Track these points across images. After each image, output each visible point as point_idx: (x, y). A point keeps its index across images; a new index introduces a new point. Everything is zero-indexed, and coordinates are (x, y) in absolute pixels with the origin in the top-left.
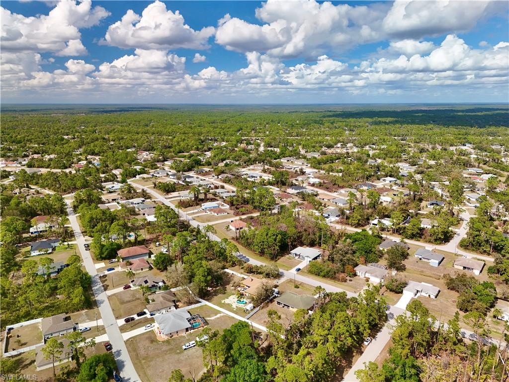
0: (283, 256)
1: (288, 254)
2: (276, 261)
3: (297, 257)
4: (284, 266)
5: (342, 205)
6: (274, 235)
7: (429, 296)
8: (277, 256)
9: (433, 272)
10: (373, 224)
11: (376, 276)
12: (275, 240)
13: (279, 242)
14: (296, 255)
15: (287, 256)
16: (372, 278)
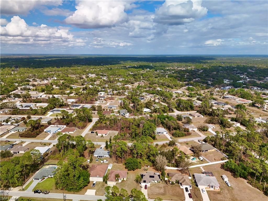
4: (163, 139)
7: (213, 128)
11: (195, 128)
14: (160, 133)
16: (194, 130)
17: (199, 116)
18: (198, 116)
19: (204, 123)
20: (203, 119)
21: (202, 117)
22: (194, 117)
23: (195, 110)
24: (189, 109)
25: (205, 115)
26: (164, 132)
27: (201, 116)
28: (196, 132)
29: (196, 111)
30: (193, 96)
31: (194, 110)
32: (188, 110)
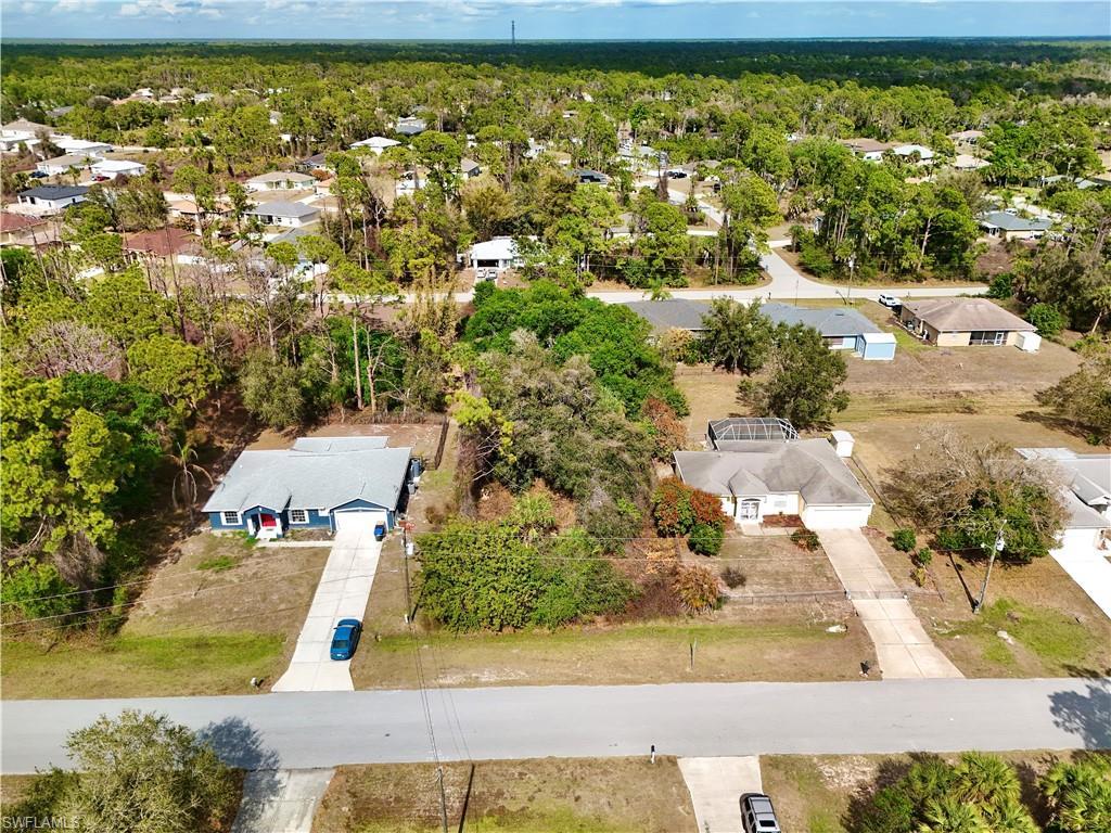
0: (154, 561)
1: (190, 530)
2: (116, 626)
3: (267, 534)
4: (201, 644)
5: (296, 223)
6: (27, 427)
8: (109, 576)
9: (917, 387)
10: (481, 263)
11: (842, 497)
12: (57, 463)
13: (95, 471)
14: (262, 517)
15: (191, 547)
16: (817, 519)
17: (990, 335)
18: (975, 336)
19: (1026, 417)
20: (1032, 366)
21: (1032, 342)
22: (931, 335)
23: (983, 280)
24: (915, 256)
25: (1073, 328)
26: (338, 516)
27: (1012, 339)
28: (822, 569)
29: (984, 289)
30: (1015, 173)
31: (965, 274)
32: (903, 275)
